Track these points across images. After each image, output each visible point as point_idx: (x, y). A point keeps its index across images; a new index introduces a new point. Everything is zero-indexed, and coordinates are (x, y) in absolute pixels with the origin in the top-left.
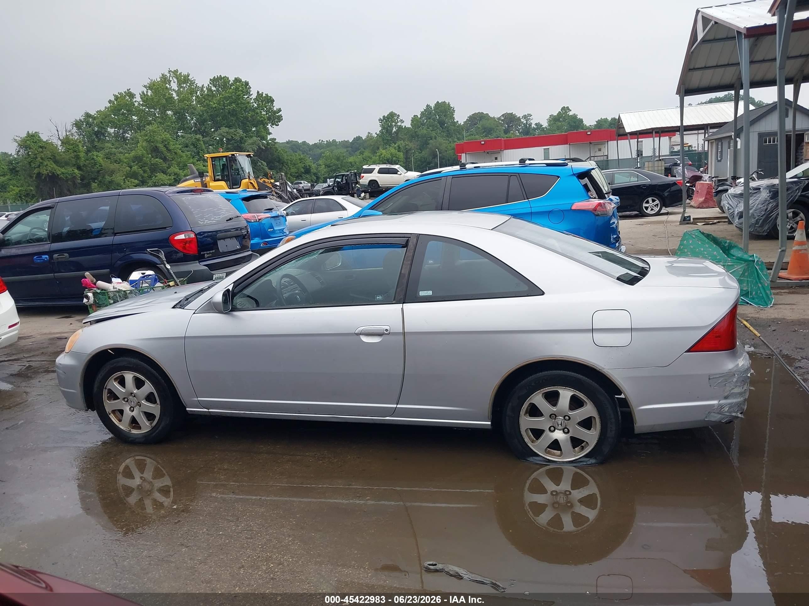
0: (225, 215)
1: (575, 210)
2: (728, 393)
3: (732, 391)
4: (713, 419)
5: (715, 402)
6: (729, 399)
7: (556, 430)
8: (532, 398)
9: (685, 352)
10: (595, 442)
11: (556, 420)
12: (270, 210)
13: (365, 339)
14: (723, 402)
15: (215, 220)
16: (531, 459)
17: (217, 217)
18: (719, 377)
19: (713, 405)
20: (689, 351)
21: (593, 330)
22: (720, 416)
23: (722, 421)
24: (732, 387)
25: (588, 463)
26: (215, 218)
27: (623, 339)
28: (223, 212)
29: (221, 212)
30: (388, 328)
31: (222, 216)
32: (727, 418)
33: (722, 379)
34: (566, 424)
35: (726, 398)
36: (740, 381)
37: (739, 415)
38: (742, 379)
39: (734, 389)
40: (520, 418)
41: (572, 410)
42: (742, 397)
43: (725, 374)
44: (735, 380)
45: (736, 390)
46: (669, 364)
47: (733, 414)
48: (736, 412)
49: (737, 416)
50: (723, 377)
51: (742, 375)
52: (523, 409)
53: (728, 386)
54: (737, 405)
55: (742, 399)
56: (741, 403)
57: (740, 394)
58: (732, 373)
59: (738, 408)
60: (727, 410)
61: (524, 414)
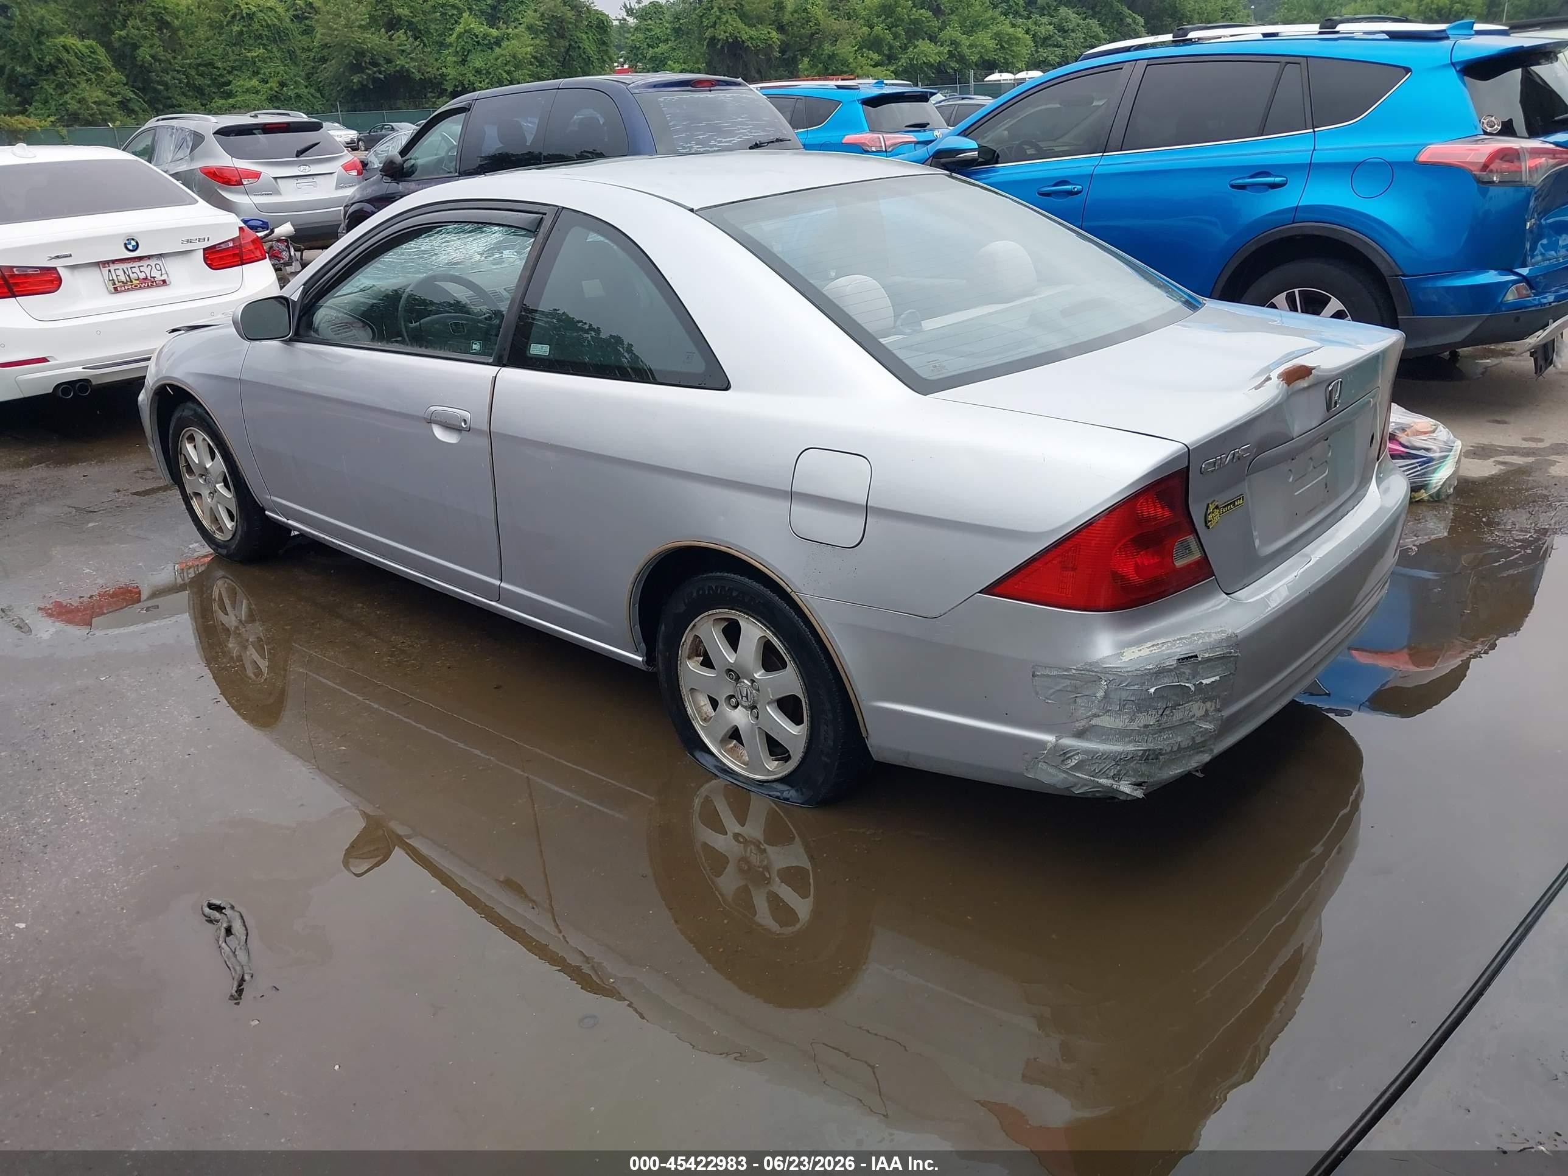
0: (747, 136)
1: (1424, 164)
2: (1084, 723)
3: (1095, 721)
4: (1045, 779)
5: (1049, 738)
6: (1088, 740)
7: (740, 707)
8: (698, 625)
9: (980, 592)
10: (801, 755)
11: (739, 685)
12: (923, 126)
13: (439, 433)
14: (1068, 742)
15: (718, 146)
16: (699, 755)
17: (724, 140)
18: (1059, 676)
19: (1042, 744)
20: (989, 590)
21: (792, 495)
22: (1065, 775)
23: (1073, 789)
24: (1094, 711)
25: (786, 794)
26: (720, 142)
27: (847, 528)
28: (745, 129)
29: (739, 130)
30: (467, 415)
31: (740, 138)
32: (1087, 785)
33: (1068, 682)
34: (755, 698)
35: (1080, 734)
36: (1120, 700)
37: (1125, 787)
38: (1124, 695)
39: (1099, 716)
40: (679, 662)
41: (763, 671)
42: (1130, 742)
43: (1074, 671)
44: (1100, 694)
45: (1106, 721)
46: (942, 613)
47: (1100, 781)
48: (1113, 778)
49: (1115, 787)
50: (1069, 679)
51: (1126, 686)
52: (683, 644)
53: (1083, 706)
54: (1118, 760)
55: (1130, 748)
56: (1132, 757)
57: (1123, 735)
58: (1093, 674)
59: (1118, 768)
60: (1078, 767)
61: (687, 656)
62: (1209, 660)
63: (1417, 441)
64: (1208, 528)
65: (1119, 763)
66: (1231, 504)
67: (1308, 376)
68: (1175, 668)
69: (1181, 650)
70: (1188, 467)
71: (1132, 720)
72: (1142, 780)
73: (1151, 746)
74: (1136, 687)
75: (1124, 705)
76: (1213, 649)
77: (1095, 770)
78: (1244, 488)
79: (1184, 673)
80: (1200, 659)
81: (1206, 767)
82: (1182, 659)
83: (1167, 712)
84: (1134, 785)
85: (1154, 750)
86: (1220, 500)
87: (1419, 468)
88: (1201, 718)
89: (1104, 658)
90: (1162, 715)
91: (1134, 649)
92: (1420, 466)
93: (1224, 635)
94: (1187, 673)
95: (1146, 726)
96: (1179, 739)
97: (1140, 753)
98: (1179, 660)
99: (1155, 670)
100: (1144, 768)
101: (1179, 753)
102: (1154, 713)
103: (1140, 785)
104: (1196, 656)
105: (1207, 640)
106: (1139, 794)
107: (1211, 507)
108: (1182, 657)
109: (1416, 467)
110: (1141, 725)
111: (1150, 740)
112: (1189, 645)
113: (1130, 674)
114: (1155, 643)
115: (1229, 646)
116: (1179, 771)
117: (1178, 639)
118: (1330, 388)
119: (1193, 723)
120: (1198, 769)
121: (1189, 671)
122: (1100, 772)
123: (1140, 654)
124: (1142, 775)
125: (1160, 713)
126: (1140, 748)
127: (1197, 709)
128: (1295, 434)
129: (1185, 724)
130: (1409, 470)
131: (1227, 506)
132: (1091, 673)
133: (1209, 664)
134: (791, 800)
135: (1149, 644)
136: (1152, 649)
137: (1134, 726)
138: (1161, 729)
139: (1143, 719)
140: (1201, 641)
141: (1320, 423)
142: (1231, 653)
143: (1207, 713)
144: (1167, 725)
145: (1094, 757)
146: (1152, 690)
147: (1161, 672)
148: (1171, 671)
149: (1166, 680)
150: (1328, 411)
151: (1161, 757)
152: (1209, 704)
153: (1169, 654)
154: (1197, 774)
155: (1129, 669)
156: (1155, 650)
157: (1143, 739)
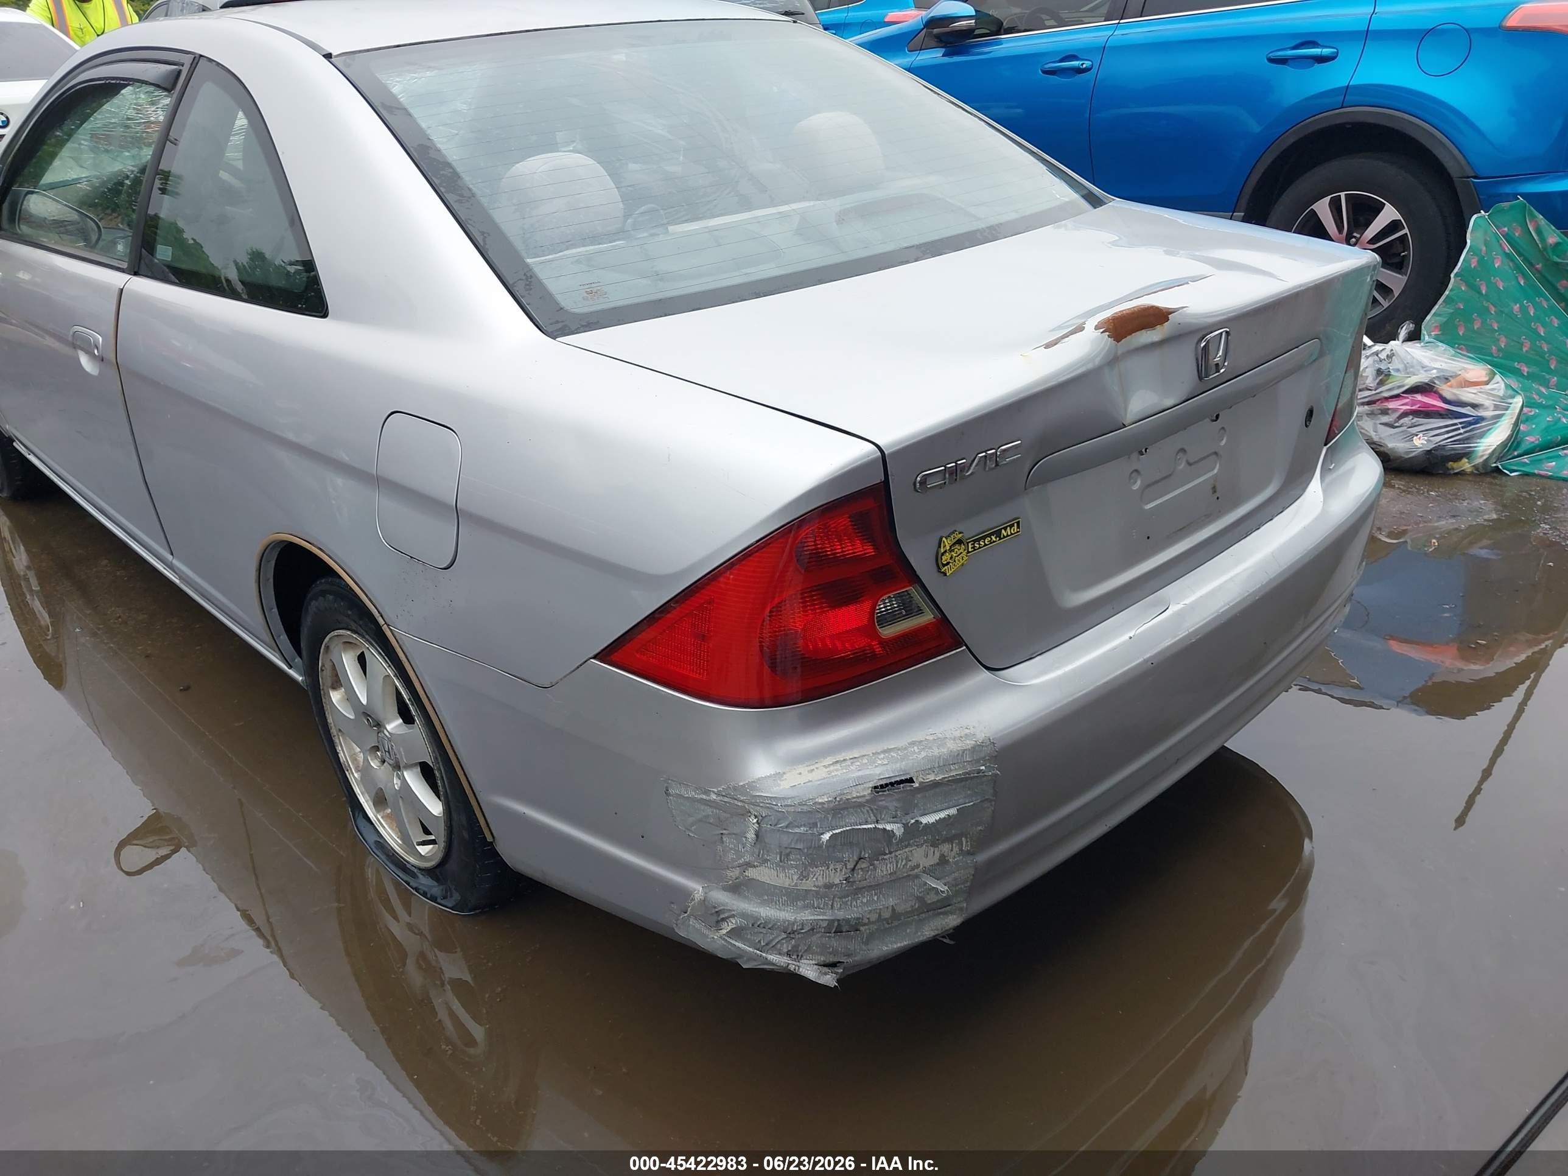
1: (1513, 31)
2: (736, 873)
3: (751, 873)
5: (696, 887)
6: (744, 898)
7: (386, 764)
8: (329, 647)
9: (595, 658)
10: (444, 841)
11: (378, 736)
14: (721, 897)
16: (358, 817)
18: (698, 800)
19: (688, 894)
20: (605, 656)
21: (377, 482)
22: (721, 942)
24: (748, 858)
30: (100, 339)
32: (754, 960)
33: (709, 811)
34: (397, 756)
35: (735, 888)
36: (780, 847)
37: (809, 970)
38: (785, 840)
39: (754, 867)
40: (322, 692)
41: (401, 721)
42: (806, 907)
43: (714, 797)
44: (751, 835)
45: (764, 874)
46: (554, 682)
47: (770, 957)
48: (789, 954)
49: (792, 968)
50: (711, 806)
51: (787, 827)
52: (322, 670)
53: (731, 849)
54: (791, 931)
55: (807, 916)
56: (813, 929)
57: (793, 897)
58: (739, 804)
59: (793, 942)
60: (736, 933)
61: (330, 684)
62: (935, 784)
63: (1468, 395)
64: (945, 574)
65: (792, 936)
66: (992, 534)
67: (1162, 323)
68: (867, 801)
69: (883, 770)
70: (886, 482)
71: (803, 877)
72: (836, 960)
73: (840, 914)
74: (802, 829)
75: (788, 855)
76: (945, 765)
77: (760, 942)
78: (1026, 507)
79: (886, 808)
80: (916, 785)
81: (957, 932)
82: (882, 786)
83: (863, 865)
84: (825, 966)
85: (847, 921)
86: (970, 528)
87: (1462, 431)
88: (930, 871)
89: (759, 779)
90: (853, 870)
91: (803, 769)
92: (1463, 428)
93: (970, 743)
94: (893, 809)
95: (829, 886)
96: (891, 902)
97: (825, 924)
98: (876, 787)
99: (832, 805)
100: (835, 943)
101: (894, 921)
102: (839, 866)
103: (832, 965)
104: (911, 780)
105: (936, 752)
106: (829, 979)
107: (947, 543)
108: (883, 782)
109: (1459, 429)
110: (820, 884)
111: (837, 905)
112: (902, 759)
113: (792, 809)
114: (840, 757)
115: (977, 761)
116: (899, 945)
117: (884, 752)
118: (1203, 344)
119: (917, 876)
120: (944, 934)
121: (895, 804)
122: (767, 944)
123: (810, 777)
124: (835, 952)
125: (850, 866)
126: (821, 918)
127: (923, 856)
128: (1129, 418)
129: (895, 881)
130: (1448, 432)
131: (984, 538)
132: (736, 802)
133: (937, 790)
134: (439, 900)
135: (829, 760)
136: (832, 768)
137: (809, 885)
138: (853, 889)
139: (818, 878)
140: (923, 754)
141: (1184, 399)
142: (979, 771)
143: (943, 860)
144: (864, 883)
145: (759, 925)
146: (826, 837)
147: (841, 807)
148: (861, 805)
149: (853, 819)
150: (1200, 378)
151: (862, 928)
152: (945, 848)
153: (859, 778)
154: (945, 940)
155: (789, 802)
156: (839, 772)
157: (826, 904)
